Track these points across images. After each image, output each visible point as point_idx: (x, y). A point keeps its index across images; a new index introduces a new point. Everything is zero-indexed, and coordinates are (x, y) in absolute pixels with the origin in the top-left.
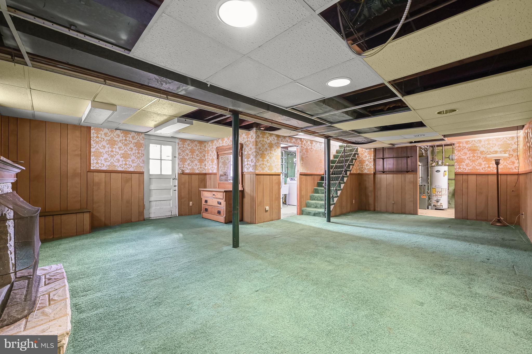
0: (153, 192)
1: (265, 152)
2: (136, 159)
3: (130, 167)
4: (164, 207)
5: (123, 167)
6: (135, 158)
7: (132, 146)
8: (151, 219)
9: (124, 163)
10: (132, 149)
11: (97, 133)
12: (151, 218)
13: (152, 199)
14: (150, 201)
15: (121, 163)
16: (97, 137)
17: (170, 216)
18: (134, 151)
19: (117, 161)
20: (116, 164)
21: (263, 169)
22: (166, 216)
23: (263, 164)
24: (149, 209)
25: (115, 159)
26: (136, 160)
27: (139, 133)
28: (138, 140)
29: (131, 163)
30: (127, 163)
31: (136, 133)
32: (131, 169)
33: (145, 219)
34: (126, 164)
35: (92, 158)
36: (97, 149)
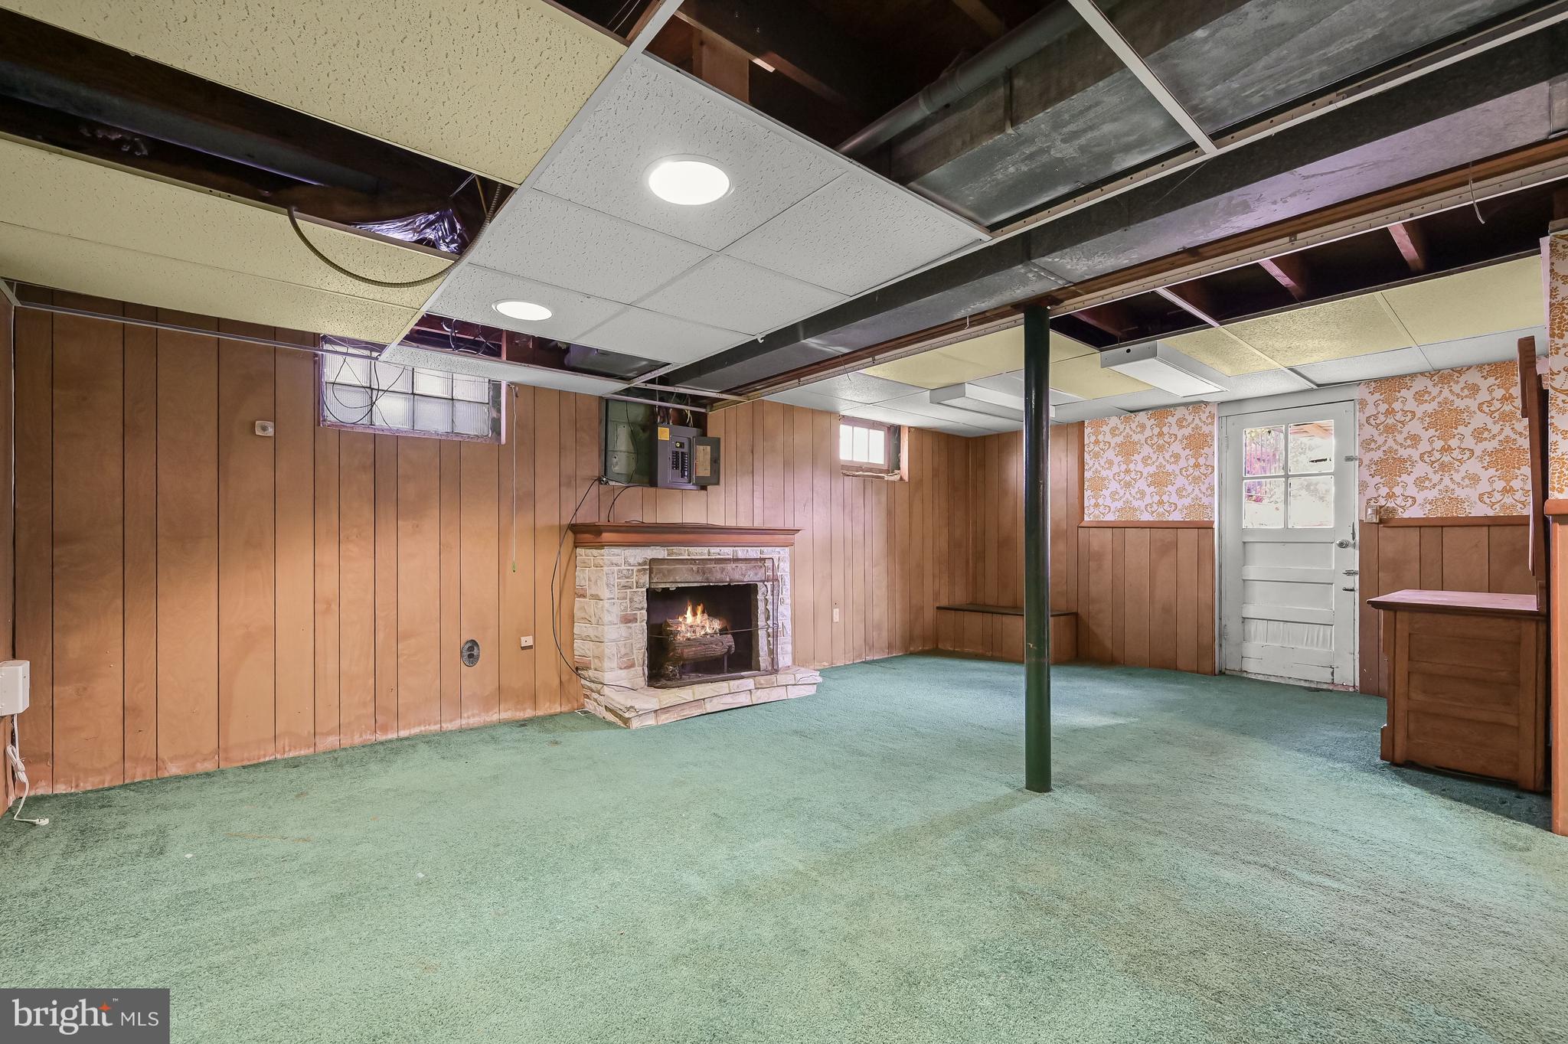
0: (1257, 590)
2: (1190, 484)
3: (1172, 509)
4: (1300, 647)
5: (1153, 512)
6: (1187, 483)
7: (1176, 447)
8: (1245, 675)
9: (1156, 498)
10: (1176, 457)
11: (1096, 433)
12: (1249, 676)
13: (1251, 611)
14: (1244, 618)
15: (1148, 500)
16: (1097, 442)
17: (1325, 687)
18: (1182, 463)
19: (1139, 496)
20: (1136, 504)
22: (1306, 680)
24: (1239, 645)
25: (1133, 492)
26: (1190, 489)
27: (1197, 406)
28: (1197, 427)
29: (1174, 498)
30: (1165, 498)
31: (1190, 408)
32: (1176, 517)
33: (1227, 672)
34: (1161, 503)
35: (1087, 494)
36: (1096, 471)
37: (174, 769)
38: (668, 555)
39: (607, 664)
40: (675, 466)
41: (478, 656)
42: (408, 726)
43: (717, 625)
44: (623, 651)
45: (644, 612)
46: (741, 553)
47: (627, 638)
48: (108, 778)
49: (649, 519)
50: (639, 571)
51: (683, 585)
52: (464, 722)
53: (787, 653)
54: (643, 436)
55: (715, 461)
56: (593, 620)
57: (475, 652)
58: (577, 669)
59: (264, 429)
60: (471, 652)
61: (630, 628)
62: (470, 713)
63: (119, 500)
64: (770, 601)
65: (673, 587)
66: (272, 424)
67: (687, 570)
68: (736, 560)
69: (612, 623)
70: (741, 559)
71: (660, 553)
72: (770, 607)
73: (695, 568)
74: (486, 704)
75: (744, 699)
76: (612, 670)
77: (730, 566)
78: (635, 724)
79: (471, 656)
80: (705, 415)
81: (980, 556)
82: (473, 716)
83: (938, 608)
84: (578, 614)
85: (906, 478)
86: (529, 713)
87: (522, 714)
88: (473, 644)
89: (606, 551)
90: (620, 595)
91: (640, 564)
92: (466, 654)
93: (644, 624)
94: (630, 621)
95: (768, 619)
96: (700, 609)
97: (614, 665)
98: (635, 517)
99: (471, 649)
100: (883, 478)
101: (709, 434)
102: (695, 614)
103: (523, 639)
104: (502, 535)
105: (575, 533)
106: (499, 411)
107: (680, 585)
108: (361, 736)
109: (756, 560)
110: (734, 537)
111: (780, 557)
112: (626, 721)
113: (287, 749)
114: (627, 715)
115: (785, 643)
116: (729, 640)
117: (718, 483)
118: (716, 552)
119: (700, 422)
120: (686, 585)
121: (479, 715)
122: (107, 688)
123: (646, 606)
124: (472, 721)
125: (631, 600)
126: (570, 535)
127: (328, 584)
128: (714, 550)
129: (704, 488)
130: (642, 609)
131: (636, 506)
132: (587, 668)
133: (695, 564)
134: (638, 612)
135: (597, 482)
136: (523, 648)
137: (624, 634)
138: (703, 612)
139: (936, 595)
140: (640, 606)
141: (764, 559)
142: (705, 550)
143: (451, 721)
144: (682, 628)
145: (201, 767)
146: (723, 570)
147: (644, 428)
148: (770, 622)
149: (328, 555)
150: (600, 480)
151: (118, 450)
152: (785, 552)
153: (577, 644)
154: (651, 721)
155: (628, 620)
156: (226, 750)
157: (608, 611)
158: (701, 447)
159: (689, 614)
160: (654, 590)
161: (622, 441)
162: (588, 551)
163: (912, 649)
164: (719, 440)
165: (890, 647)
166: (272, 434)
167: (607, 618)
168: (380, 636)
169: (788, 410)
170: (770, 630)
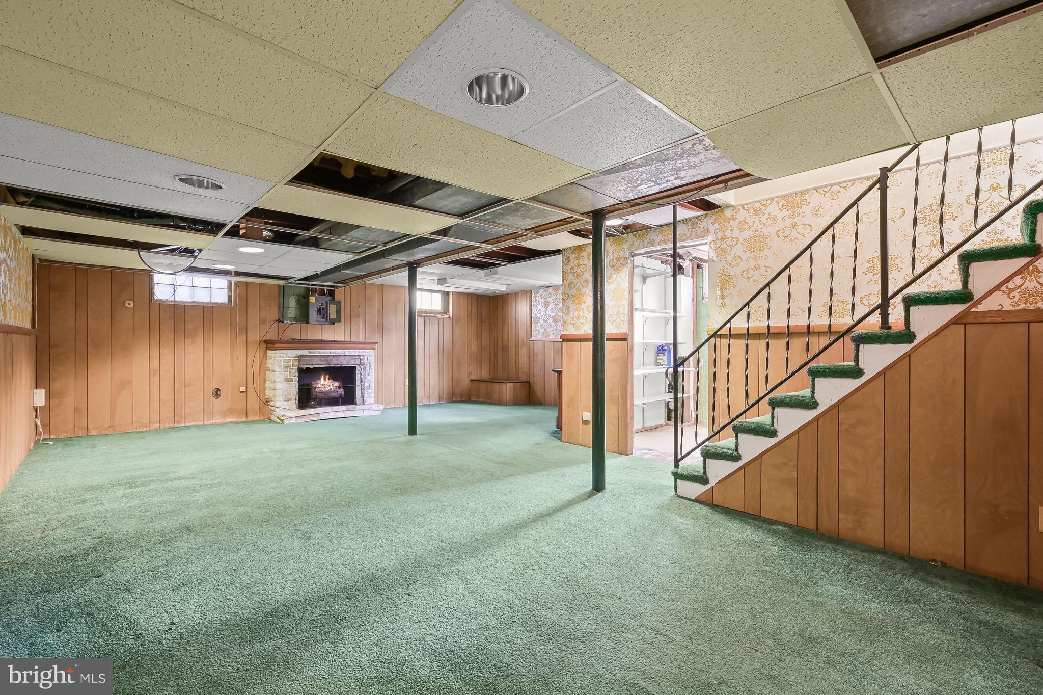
1: (582, 288)
11: (536, 296)
16: (536, 301)
20: (548, 331)
21: (578, 327)
23: (578, 317)
35: (533, 325)
36: (536, 314)
37: (94, 432)
38: (309, 353)
39: (277, 399)
40: (319, 313)
41: (220, 396)
42: (189, 422)
43: (337, 384)
44: (285, 394)
45: (297, 378)
46: (347, 352)
47: (287, 388)
48: (69, 434)
49: (304, 338)
50: (294, 360)
51: (316, 366)
52: (214, 421)
53: (371, 397)
54: (304, 300)
55: (338, 311)
56: (273, 381)
57: (219, 393)
58: (267, 402)
59: (129, 304)
60: (217, 393)
61: (289, 384)
62: (216, 418)
63: (74, 333)
64: (363, 374)
65: (311, 367)
66: (132, 302)
67: (318, 360)
68: (345, 356)
69: (280, 382)
70: (347, 355)
71: (305, 352)
72: (362, 377)
73: (323, 359)
74: (224, 414)
75: (340, 415)
76: (280, 401)
77: (341, 358)
78: (286, 422)
79: (217, 395)
80: (333, 291)
81: (496, 355)
82: (218, 419)
83: (470, 380)
84: (267, 378)
85: (451, 317)
86: (244, 419)
87: (240, 420)
88: (218, 390)
89: (277, 351)
90: (284, 370)
91: (294, 357)
92: (215, 393)
93: (297, 382)
94: (289, 381)
95: (361, 382)
96: (327, 377)
97: (281, 399)
98: (297, 337)
99: (217, 392)
100: (437, 317)
101: (335, 299)
102: (325, 379)
103: (241, 388)
104: (232, 345)
105: (266, 343)
106: (232, 292)
107: (315, 366)
108: (168, 424)
109: (355, 356)
110: (343, 346)
111: (369, 355)
112: (282, 421)
113: (138, 428)
114: (282, 418)
115: (370, 393)
116: (342, 391)
117: (340, 321)
118: (333, 352)
119: (332, 294)
120: (318, 366)
121: (221, 419)
122: (69, 400)
123: (297, 375)
124: (217, 421)
125: (290, 372)
126: (264, 345)
127: (155, 364)
128: (332, 351)
129: (333, 324)
130: (296, 376)
131: (296, 332)
132: (270, 401)
133: (323, 357)
134: (294, 378)
135: (277, 322)
136: (241, 392)
137: (286, 386)
138: (329, 379)
139: (469, 374)
140: (294, 375)
141: (360, 355)
142: (328, 351)
143: (208, 421)
144: (319, 386)
145: (104, 432)
146: (337, 360)
147: (304, 297)
148: (362, 383)
149: (155, 352)
150: (279, 321)
151: (73, 313)
152: (372, 352)
153: (267, 391)
154: (293, 421)
155: (288, 380)
156: (114, 427)
157: (278, 377)
158: (332, 305)
159: (322, 379)
160: (302, 369)
161: (292, 303)
162: (271, 351)
163: (454, 400)
164: (340, 302)
165: (440, 398)
166: (132, 306)
167: (277, 380)
168: (177, 386)
169: (380, 287)
170: (363, 387)
